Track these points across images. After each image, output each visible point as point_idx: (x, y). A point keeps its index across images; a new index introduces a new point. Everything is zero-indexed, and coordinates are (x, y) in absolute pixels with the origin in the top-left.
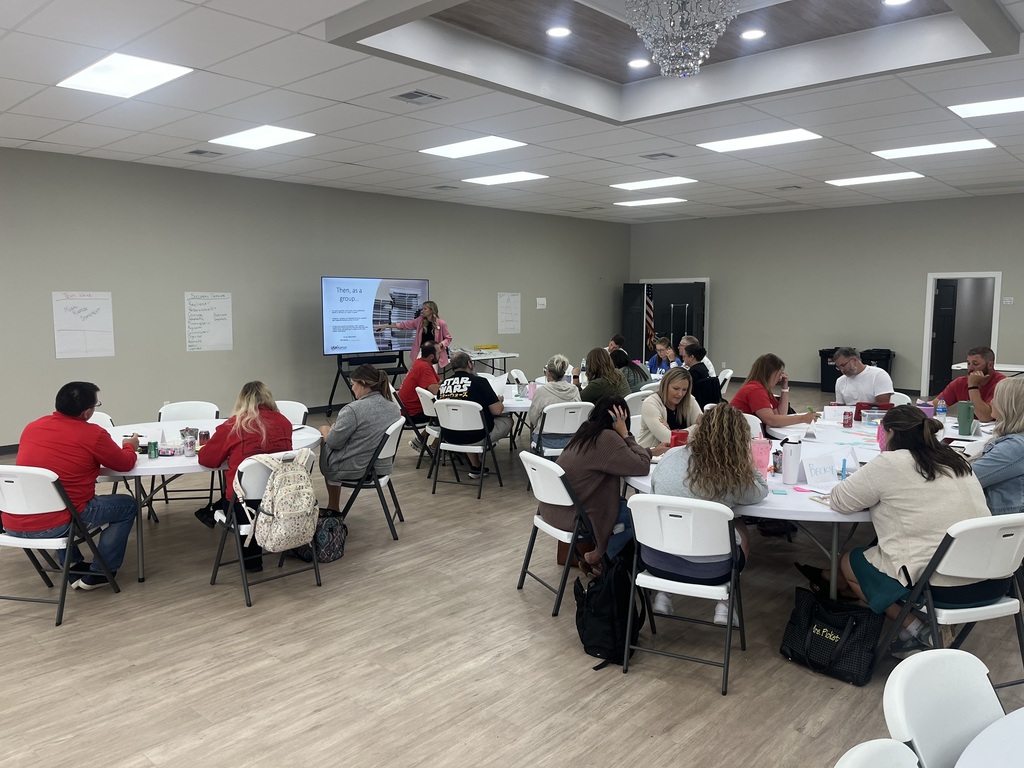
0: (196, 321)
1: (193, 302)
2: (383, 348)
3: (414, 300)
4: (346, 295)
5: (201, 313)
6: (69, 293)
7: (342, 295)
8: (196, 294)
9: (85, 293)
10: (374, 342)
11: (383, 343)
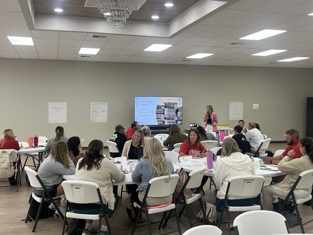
0: (94, 112)
1: (94, 105)
2: (160, 124)
3: (175, 105)
4: (145, 103)
5: (96, 109)
6: (54, 103)
7: (143, 103)
8: (95, 103)
9: (58, 103)
10: (157, 121)
11: (160, 122)
